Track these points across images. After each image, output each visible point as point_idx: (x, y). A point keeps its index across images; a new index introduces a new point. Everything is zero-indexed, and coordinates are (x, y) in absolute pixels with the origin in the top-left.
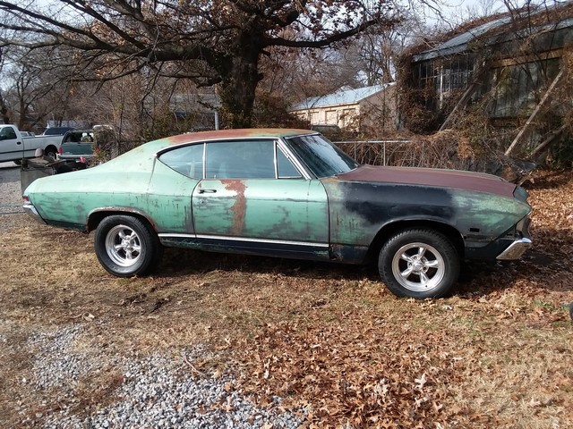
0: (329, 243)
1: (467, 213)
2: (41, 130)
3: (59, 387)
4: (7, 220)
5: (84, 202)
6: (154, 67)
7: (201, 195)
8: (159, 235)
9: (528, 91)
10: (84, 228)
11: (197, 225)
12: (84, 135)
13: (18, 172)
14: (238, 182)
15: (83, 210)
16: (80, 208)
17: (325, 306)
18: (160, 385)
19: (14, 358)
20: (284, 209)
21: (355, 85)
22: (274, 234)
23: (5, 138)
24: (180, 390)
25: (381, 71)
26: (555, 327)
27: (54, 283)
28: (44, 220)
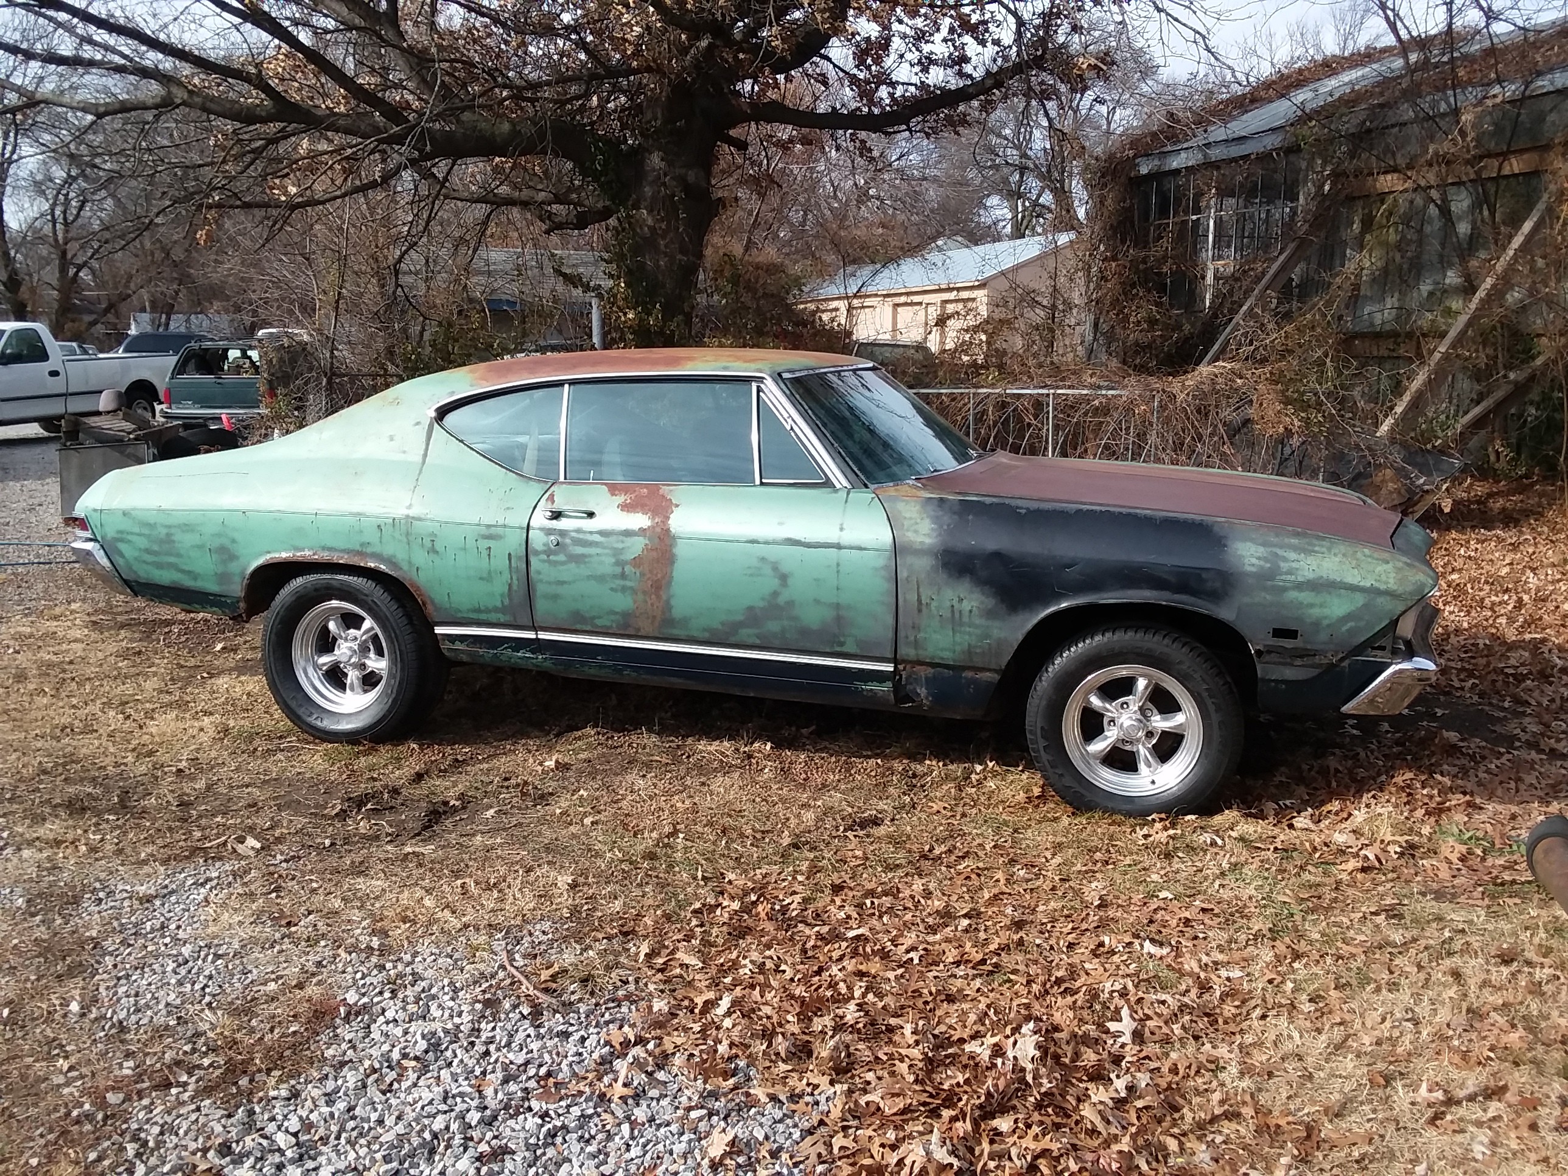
0: (895, 661)
1: (1265, 589)
2: (114, 339)
3: (167, 1027)
4: (21, 582)
5: (236, 536)
6: (427, 175)
7: (555, 524)
8: (439, 630)
9: (1444, 263)
10: (233, 606)
11: (541, 606)
12: (234, 354)
13: (51, 452)
14: (654, 491)
15: (231, 557)
16: (226, 553)
17: (881, 831)
18: (437, 1026)
19: (45, 950)
20: (775, 568)
21: (978, 235)
22: (746, 634)
23: (16, 358)
24: (490, 1041)
25: (1047, 198)
26: (1493, 897)
27: (151, 753)
28: (126, 582)
